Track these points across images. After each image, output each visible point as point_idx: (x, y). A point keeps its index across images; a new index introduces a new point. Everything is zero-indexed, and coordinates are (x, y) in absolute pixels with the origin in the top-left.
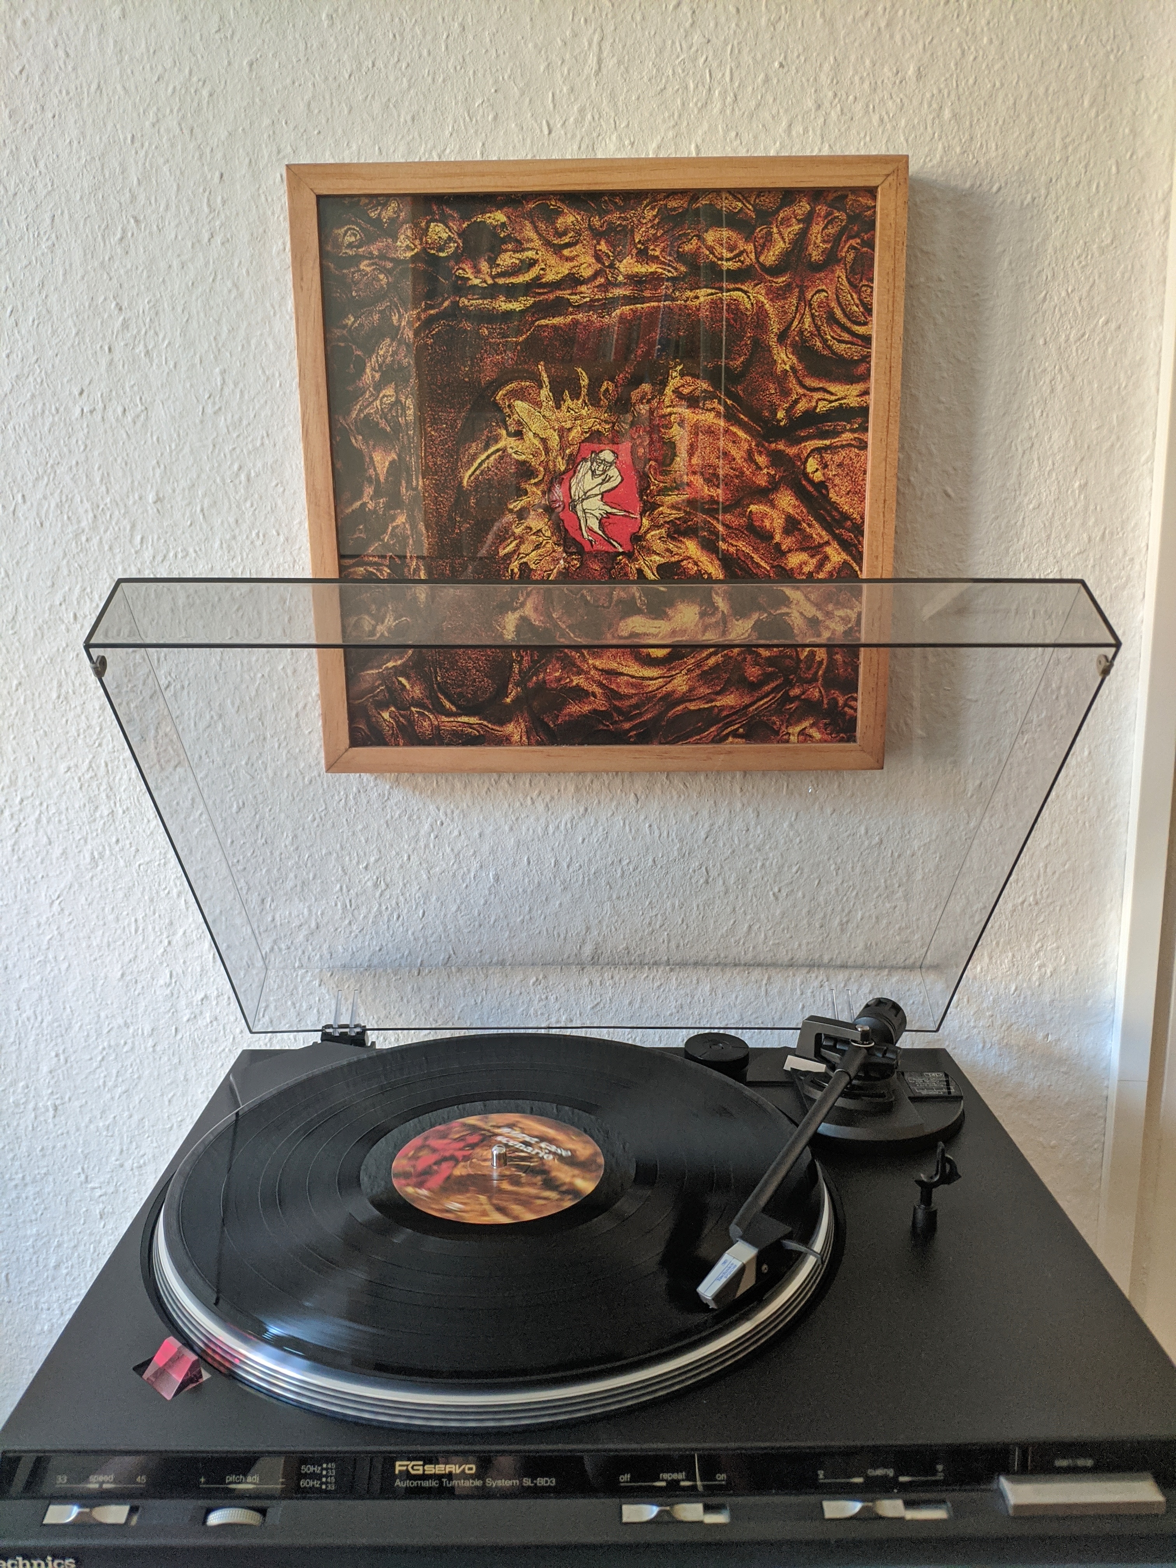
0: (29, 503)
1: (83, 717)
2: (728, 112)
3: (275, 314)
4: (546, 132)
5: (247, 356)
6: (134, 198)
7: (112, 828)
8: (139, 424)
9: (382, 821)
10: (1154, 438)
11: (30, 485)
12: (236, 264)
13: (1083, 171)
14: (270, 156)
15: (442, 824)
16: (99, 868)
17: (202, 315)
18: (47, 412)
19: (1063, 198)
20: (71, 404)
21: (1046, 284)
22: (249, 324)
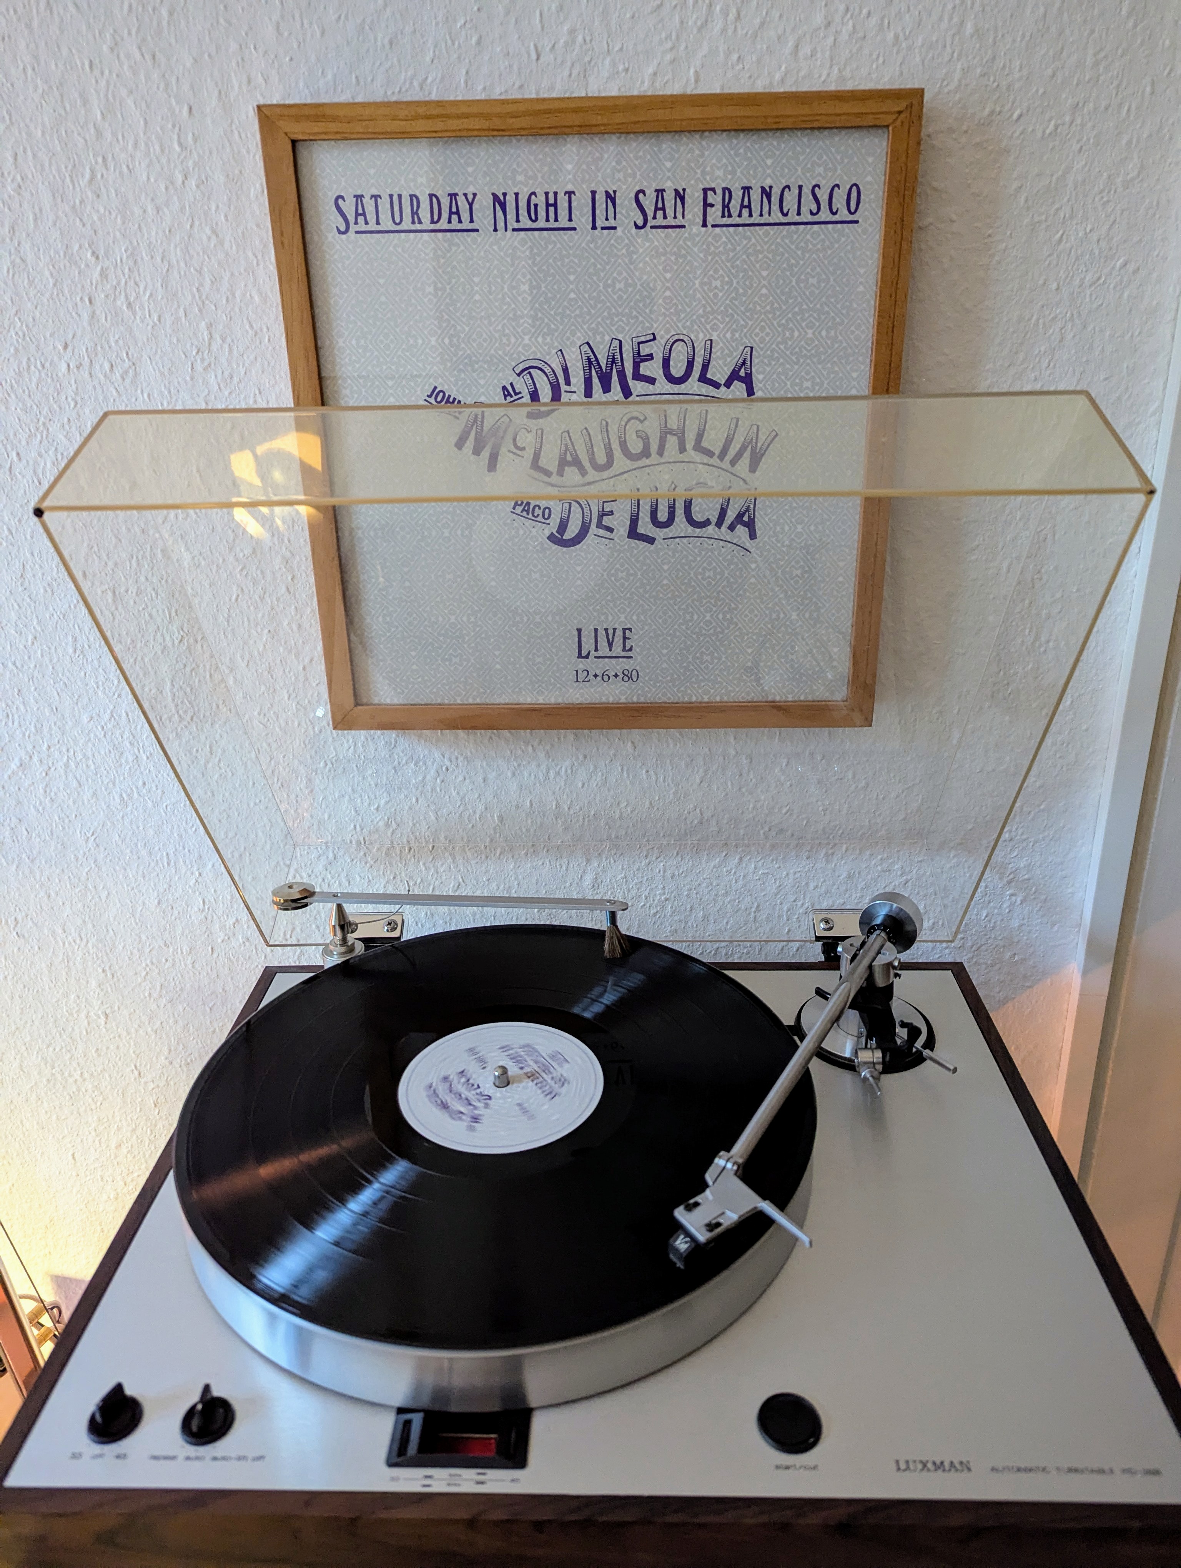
0: (24, 461)
1: (100, 670)
2: (730, 32)
3: (258, 265)
4: (534, 56)
5: (233, 309)
6: (99, 134)
7: (138, 772)
8: (128, 381)
9: (390, 767)
10: (1165, 388)
11: (24, 442)
12: (213, 208)
13: (1114, 92)
14: (240, 87)
15: (447, 769)
16: (129, 808)
17: (182, 264)
18: (32, 367)
19: (1090, 124)
20: (56, 359)
21: (1063, 223)
22: (232, 274)
